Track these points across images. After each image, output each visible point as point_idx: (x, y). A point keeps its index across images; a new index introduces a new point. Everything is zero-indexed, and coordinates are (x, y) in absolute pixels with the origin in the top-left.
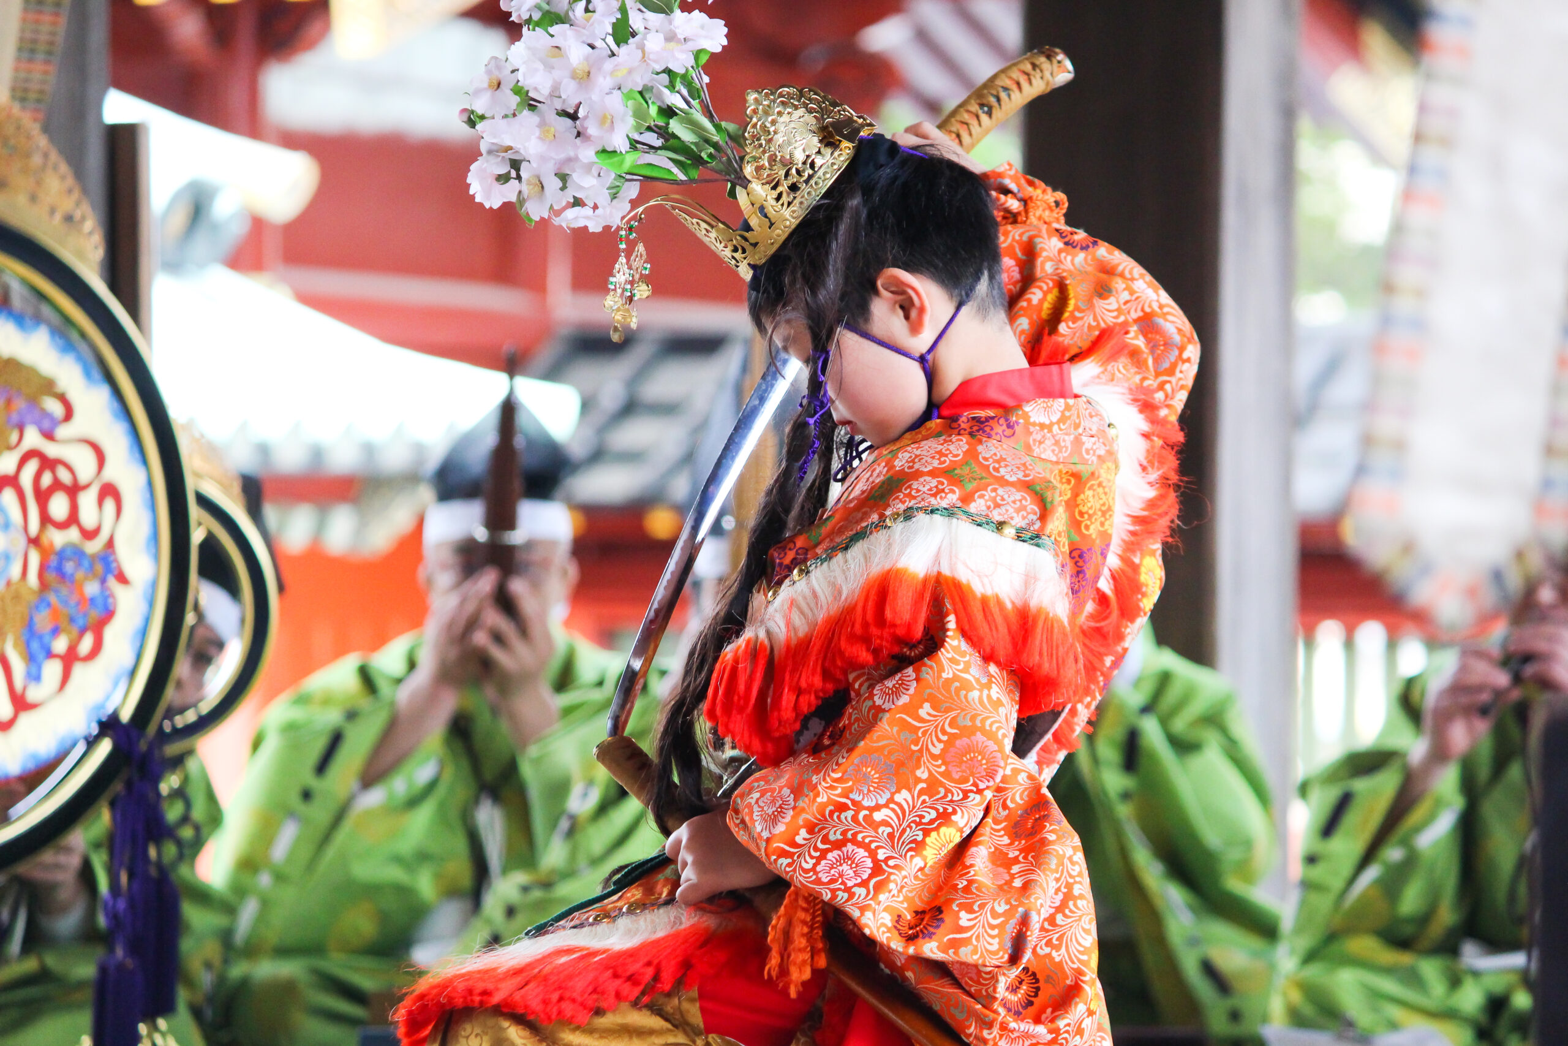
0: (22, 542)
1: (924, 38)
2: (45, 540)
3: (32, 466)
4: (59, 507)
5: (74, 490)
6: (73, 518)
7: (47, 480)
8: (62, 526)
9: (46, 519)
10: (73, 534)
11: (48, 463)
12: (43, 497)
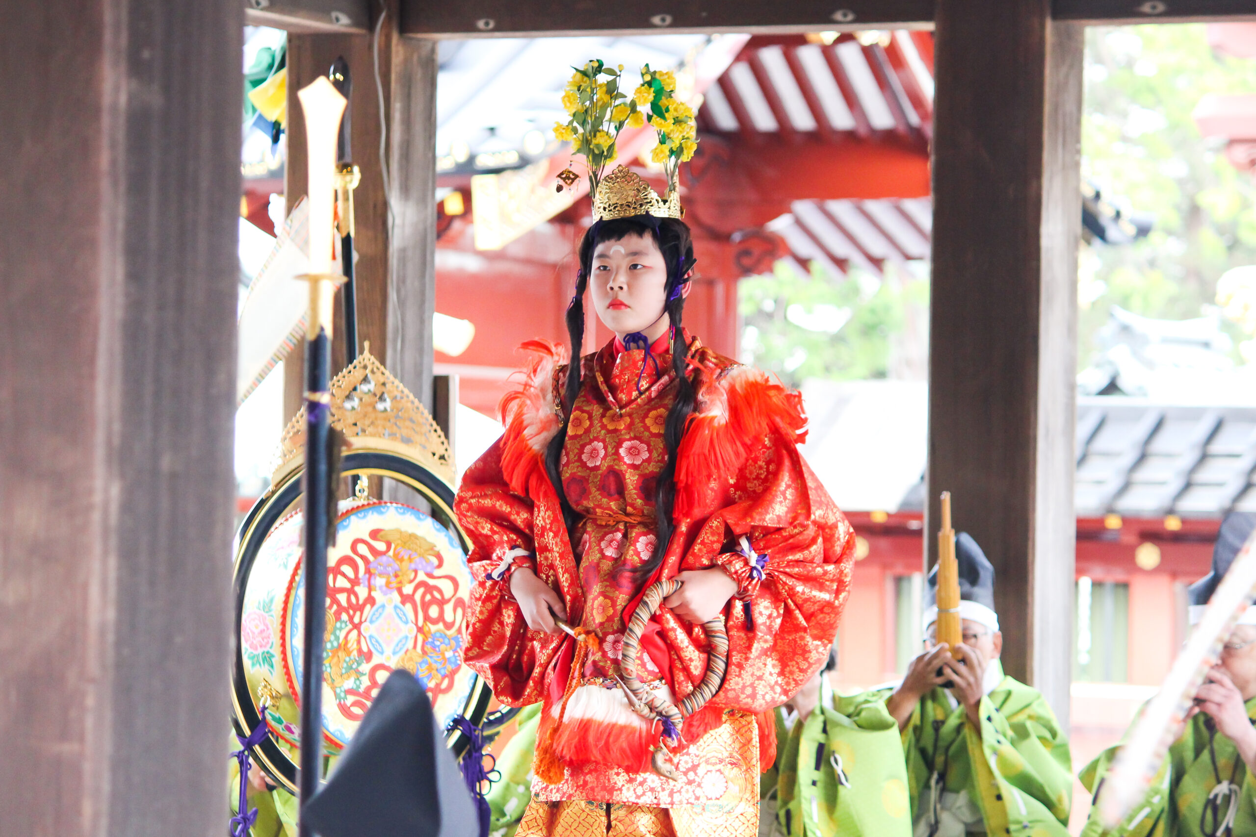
0: (415, 630)
1: (799, 223)
2: (426, 629)
3: (421, 591)
4: (434, 612)
5: (441, 603)
6: (441, 618)
7: (428, 597)
8: (435, 622)
9: (427, 618)
10: (441, 626)
11: (429, 589)
12: (426, 606)
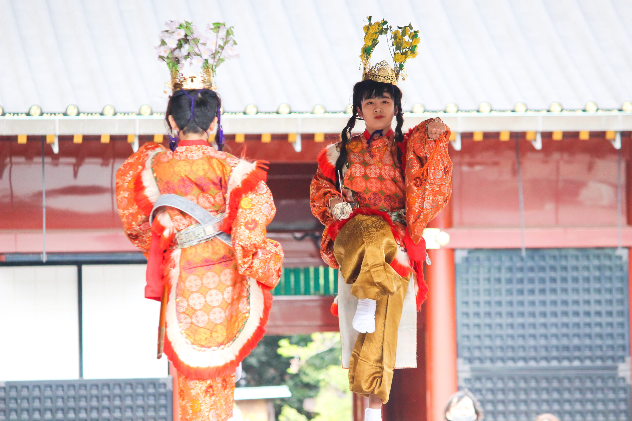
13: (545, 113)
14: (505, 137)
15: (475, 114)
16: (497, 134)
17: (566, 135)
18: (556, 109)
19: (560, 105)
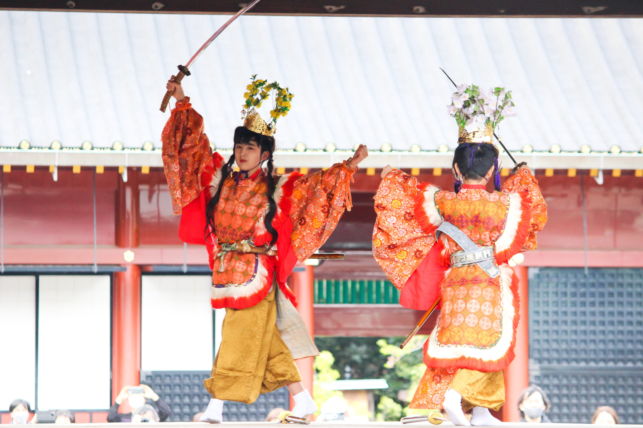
13: (606, 154)
14: (572, 174)
15: (547, 154)
16: (566, 171)
17: (624, 172)
18: (616, 151)
19: (619, 147)
